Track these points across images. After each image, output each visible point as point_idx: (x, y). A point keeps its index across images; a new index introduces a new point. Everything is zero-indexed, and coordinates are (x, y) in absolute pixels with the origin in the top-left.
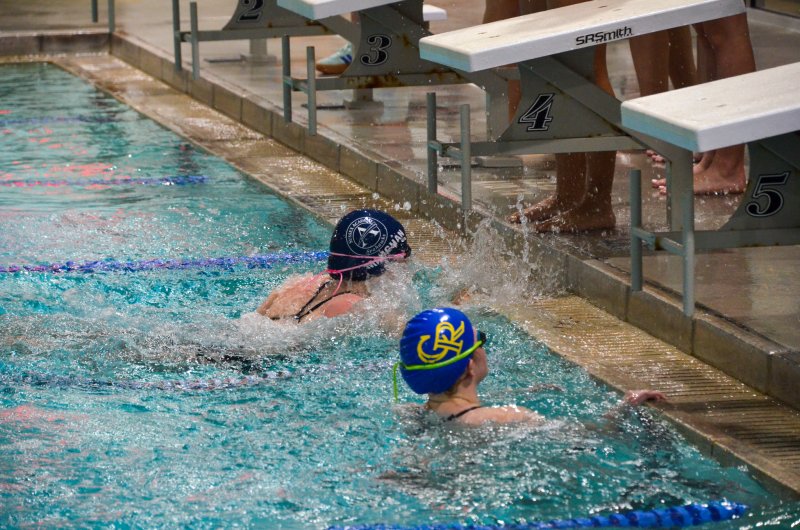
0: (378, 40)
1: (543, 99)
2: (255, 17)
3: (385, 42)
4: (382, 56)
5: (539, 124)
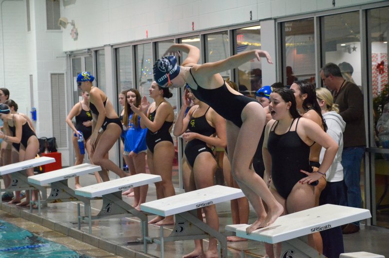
0: (56, 190)
1: (109, 204)
2: (16, 185)
3: (58, 191)
4: (57, 195)
5: (108, 211)
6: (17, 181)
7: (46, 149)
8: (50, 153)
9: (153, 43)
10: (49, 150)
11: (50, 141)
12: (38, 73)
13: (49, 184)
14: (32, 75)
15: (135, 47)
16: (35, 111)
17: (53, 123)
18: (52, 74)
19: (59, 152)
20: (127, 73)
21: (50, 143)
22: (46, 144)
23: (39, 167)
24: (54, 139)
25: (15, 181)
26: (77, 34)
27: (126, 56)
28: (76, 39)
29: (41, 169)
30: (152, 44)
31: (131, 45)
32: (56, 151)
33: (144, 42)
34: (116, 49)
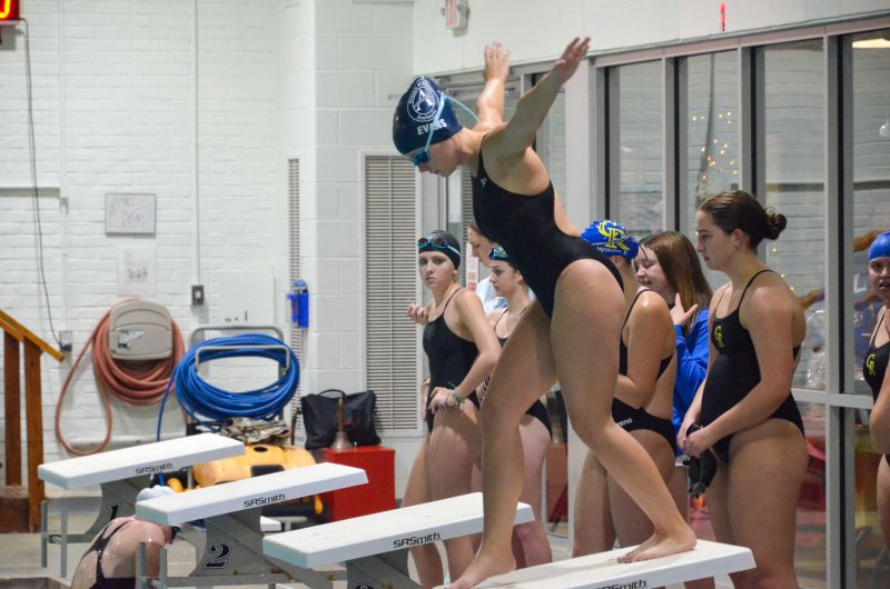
6: (226, 550)
7: (340, 434)
8: (355, 450)
9: (743, 49)
10: (350, 438)
11: (354, 405)
12: (319, 151)
13: (341, 564)
14: (297, 161)
15: (677, 64)
16: (306, 291)
17: (368, 337)
18: (369, 159)
19: (385, 444)
20: (644, 163)
21: (355, 413)
22: (339, 415)
23: (312, 498)
24: (369, 399)
25: (220, 550)
26: (467, 13)
27: (644, 95)
28: (461, 30)
29: (319, 506)
30: (739, 52)
31: (664, 57)
32: (377, 441)
33: (710, 47)
34: (607, 72)
